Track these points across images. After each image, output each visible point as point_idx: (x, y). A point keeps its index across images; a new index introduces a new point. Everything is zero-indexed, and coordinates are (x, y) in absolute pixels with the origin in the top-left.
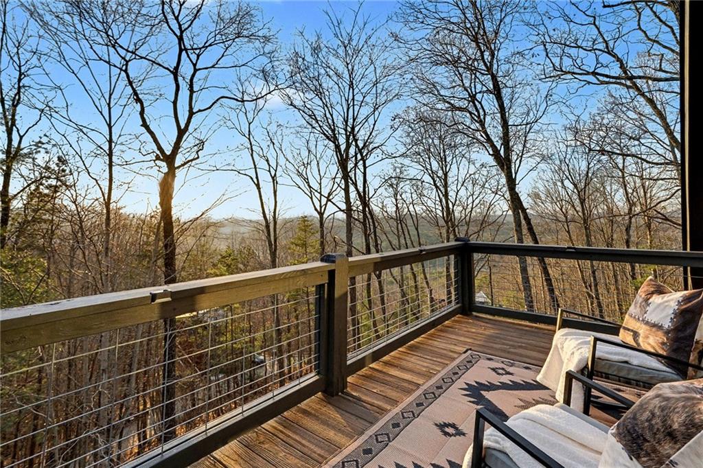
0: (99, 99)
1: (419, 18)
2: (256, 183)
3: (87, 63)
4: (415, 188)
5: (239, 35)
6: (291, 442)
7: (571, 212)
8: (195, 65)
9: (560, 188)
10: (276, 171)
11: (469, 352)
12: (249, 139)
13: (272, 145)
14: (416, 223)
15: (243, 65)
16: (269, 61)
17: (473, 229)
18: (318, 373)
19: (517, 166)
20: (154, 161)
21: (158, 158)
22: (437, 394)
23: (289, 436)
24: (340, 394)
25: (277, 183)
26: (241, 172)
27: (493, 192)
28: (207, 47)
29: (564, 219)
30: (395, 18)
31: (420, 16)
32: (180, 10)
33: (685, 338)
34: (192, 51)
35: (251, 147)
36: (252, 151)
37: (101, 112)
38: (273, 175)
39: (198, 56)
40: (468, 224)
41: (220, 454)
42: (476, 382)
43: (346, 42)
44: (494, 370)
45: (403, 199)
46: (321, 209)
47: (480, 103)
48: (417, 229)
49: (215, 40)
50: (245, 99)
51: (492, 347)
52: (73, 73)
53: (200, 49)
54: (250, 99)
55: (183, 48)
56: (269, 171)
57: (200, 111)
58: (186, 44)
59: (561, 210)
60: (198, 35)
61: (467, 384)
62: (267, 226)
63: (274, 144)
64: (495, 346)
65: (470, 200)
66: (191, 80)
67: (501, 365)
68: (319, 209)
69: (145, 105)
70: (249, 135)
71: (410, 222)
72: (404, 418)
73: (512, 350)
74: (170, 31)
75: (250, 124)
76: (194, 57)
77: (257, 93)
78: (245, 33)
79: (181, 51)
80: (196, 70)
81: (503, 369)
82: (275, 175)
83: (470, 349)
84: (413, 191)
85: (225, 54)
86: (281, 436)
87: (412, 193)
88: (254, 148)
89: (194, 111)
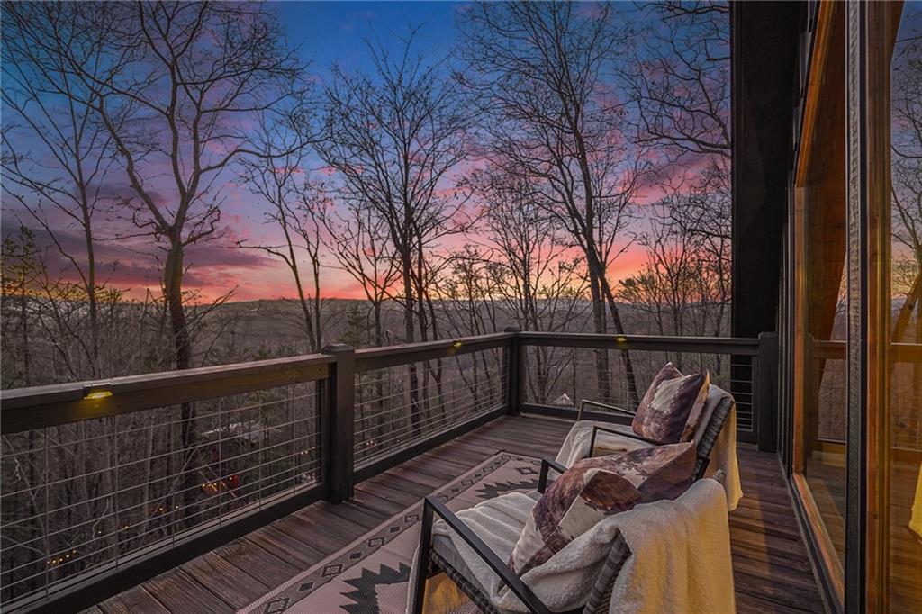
0: (62, 148)
1: (489, 56)
2: (292, 264)
3: (35, 96)
4: (492, 272)
5: (255, 67)
6: (277, 552)
7: (664, 301)
8: (198, 105)
9: (655, 275)
10: (317, 249)
11: (502, 453)
12: (280, 207)
13: (310, 214)
14: (492, 314)
15: (266, 107)
16: (299, 103)
17: (558, 321)
18: (319, 480)
19: (608, 247)
20: (155, 234)
21: (158, 230)
22: (450, 496)
23: (275, 546)
24: (344, 502)
25: (318, 265)
26: (272, 250)
27: (581, 277)
28: (213, 81)
29: (657, 310)
30: (459, 54)
31: (490, 53)
32: (169, 27)
33: (677, 423)
34: (193, 86)
35: (284, 218)
36: (285, 222)
37: (67, 167)
38: (313, 255)
39: (202, 93)
40: (552, 315)
41: (190, 566)
42: (497, 483)
43: (396, 82)
44: (519, 470)
45: (477, 286)
46: (376, 297)
47: (567, 168)
48: (493, 322)
49: (225, 72)
50: (272, 154)
51: (528, 448)
52: (17, 108)
53: (204, 83)
54: (279, 154)
55: (179, 81)
56: (308, 249)
57: (209, 168)
58: (183, 75)
59: (654, 299)
60: (201, 63)
61: (485, 485)
62: (308, 320)
63: (313, 214)
64: (532, 446)
65: (556, 288)
66: (195, 126)
67: (530, 465)
68: (374, 298)
69: (134, 158)
70: (280, 202)
71: (485, 314)
72: (406, 521)
73: (548, 449)
74: (157, 56)
75: (280, 187)
76: (195, 94)
77: (288, 145)
78: (264, 63)
79: (176, 85)
80: (200, 112)
81: (530, 469)
82: (316, 255)
83: (504, 451)
84: (489, 275)
85: (240, 91)
86: (266, 546)
87: (488, 279)
88: (287, 219)
89: (202, 168)
